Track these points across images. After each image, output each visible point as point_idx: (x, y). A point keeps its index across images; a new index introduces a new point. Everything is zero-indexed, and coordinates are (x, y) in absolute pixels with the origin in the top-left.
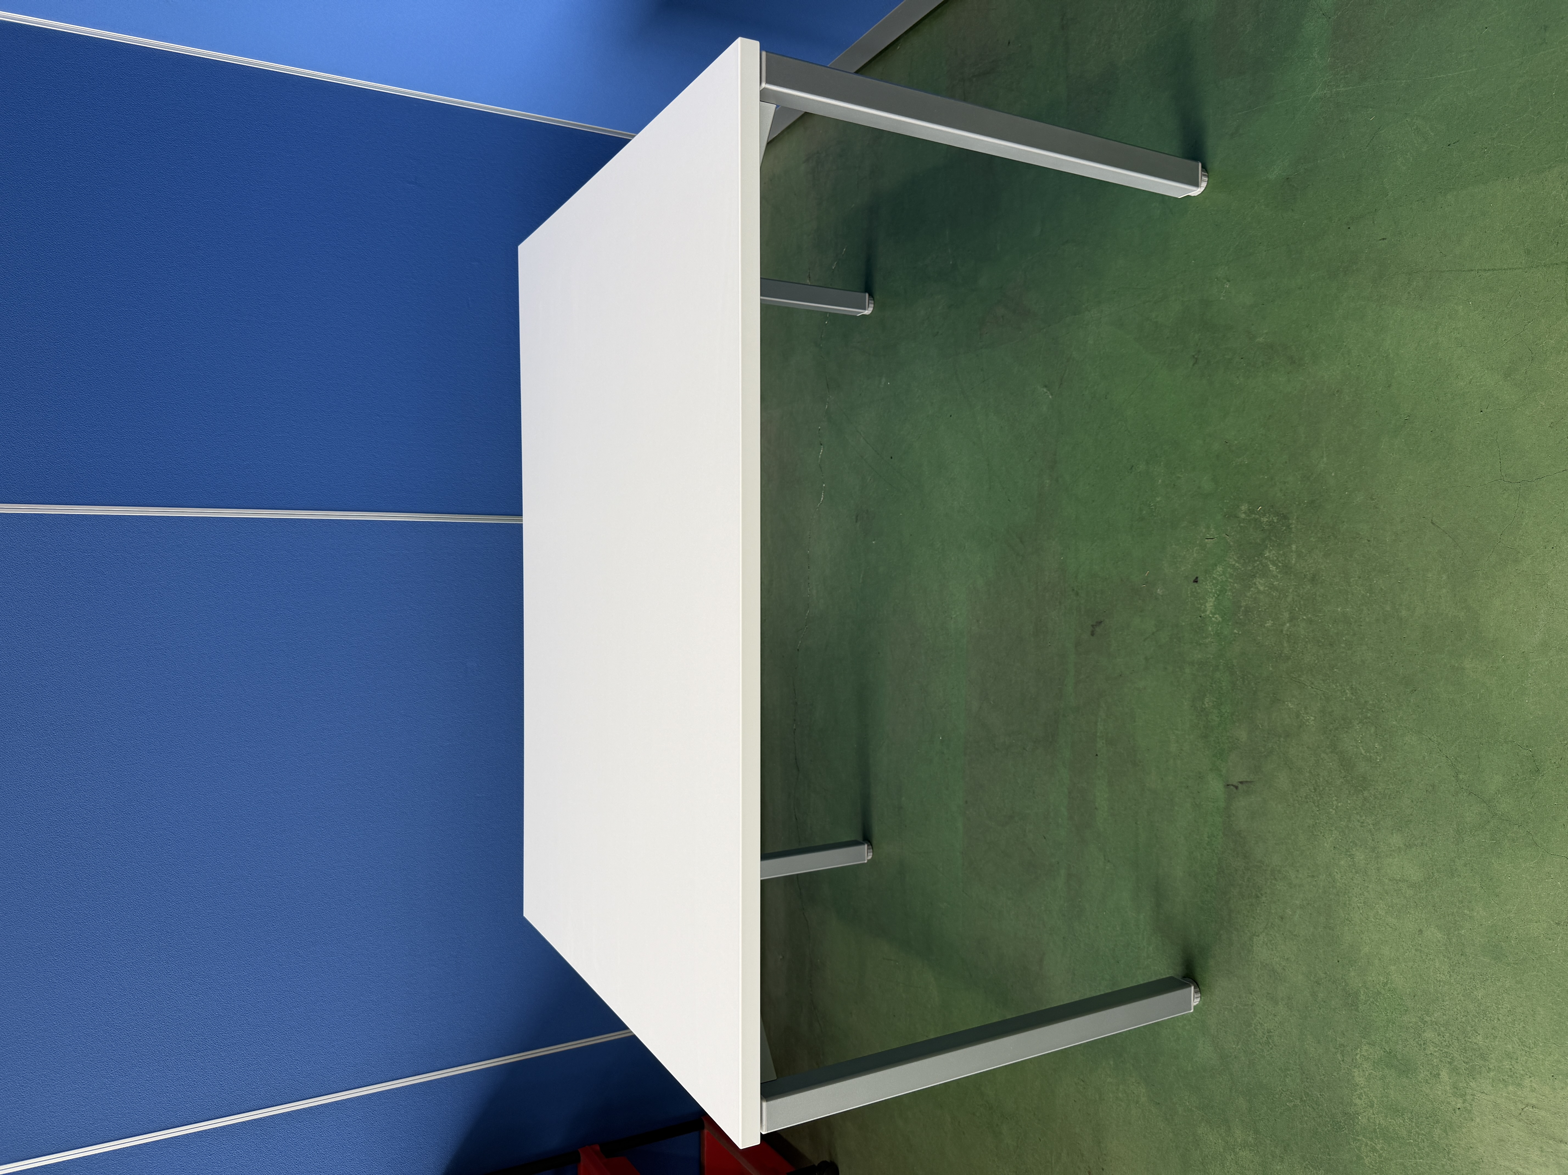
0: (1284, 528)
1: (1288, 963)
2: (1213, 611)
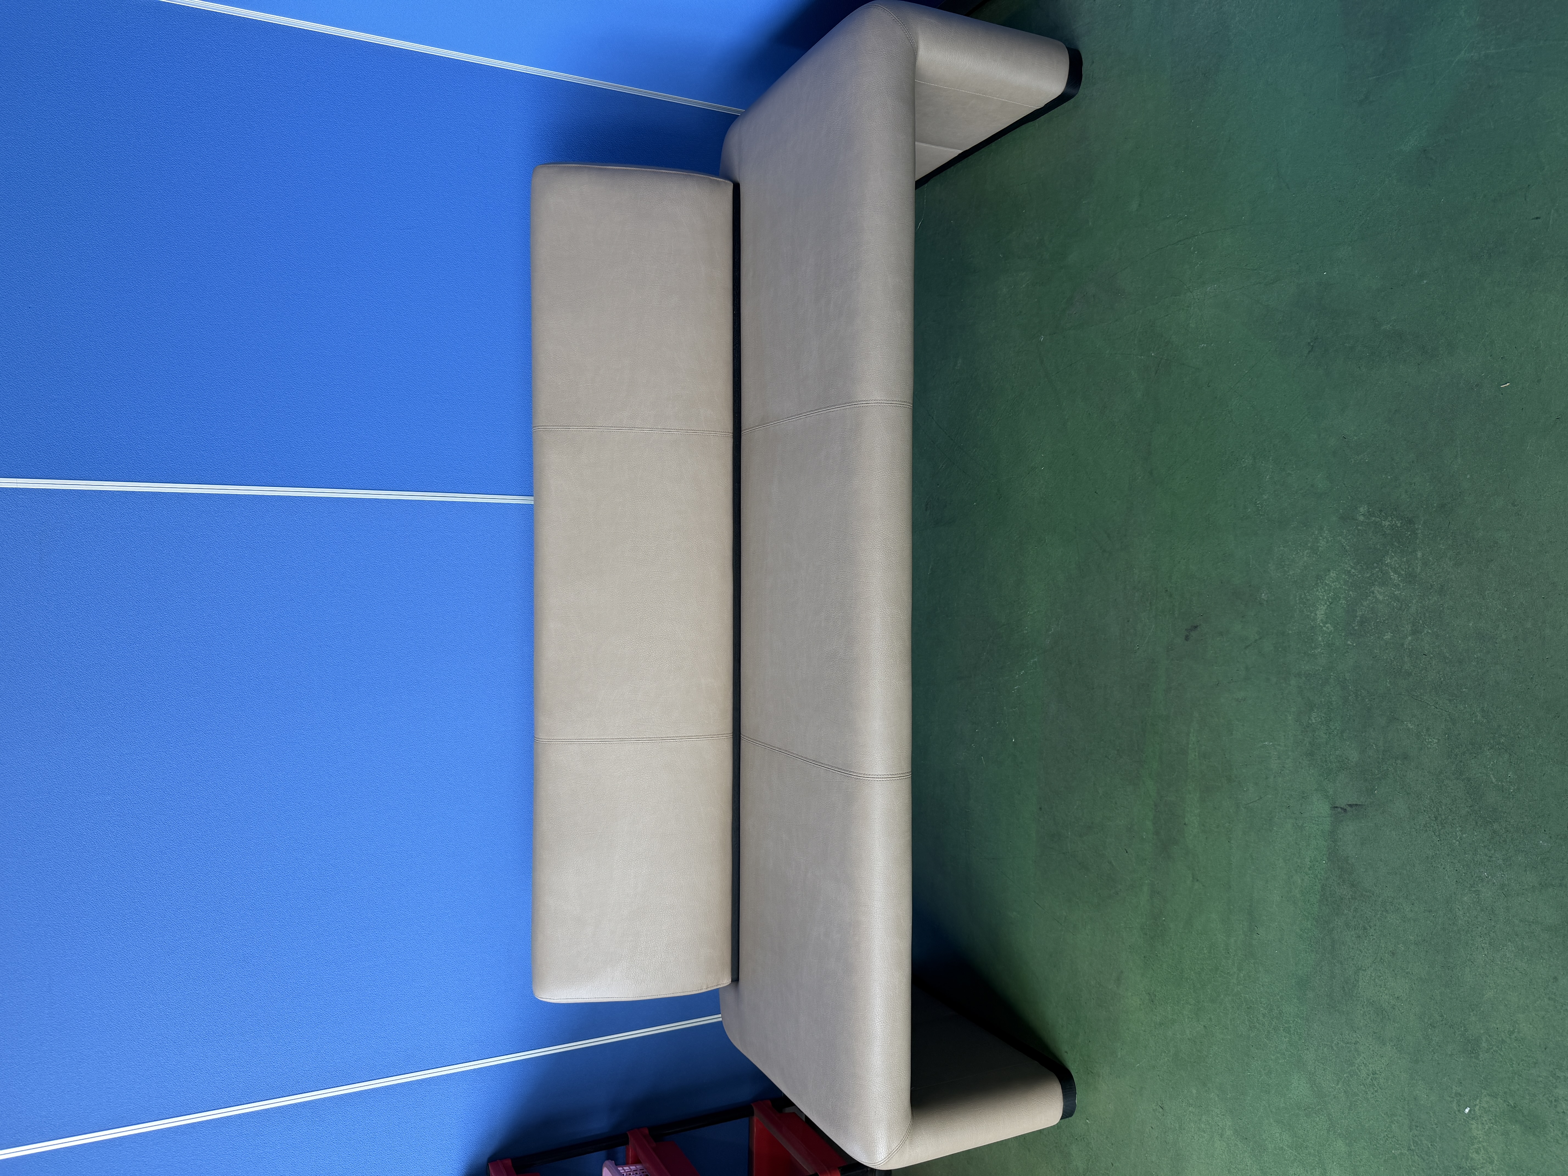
0: (1409, 533)
1: (1398, 1002)
2: (1324, 620)
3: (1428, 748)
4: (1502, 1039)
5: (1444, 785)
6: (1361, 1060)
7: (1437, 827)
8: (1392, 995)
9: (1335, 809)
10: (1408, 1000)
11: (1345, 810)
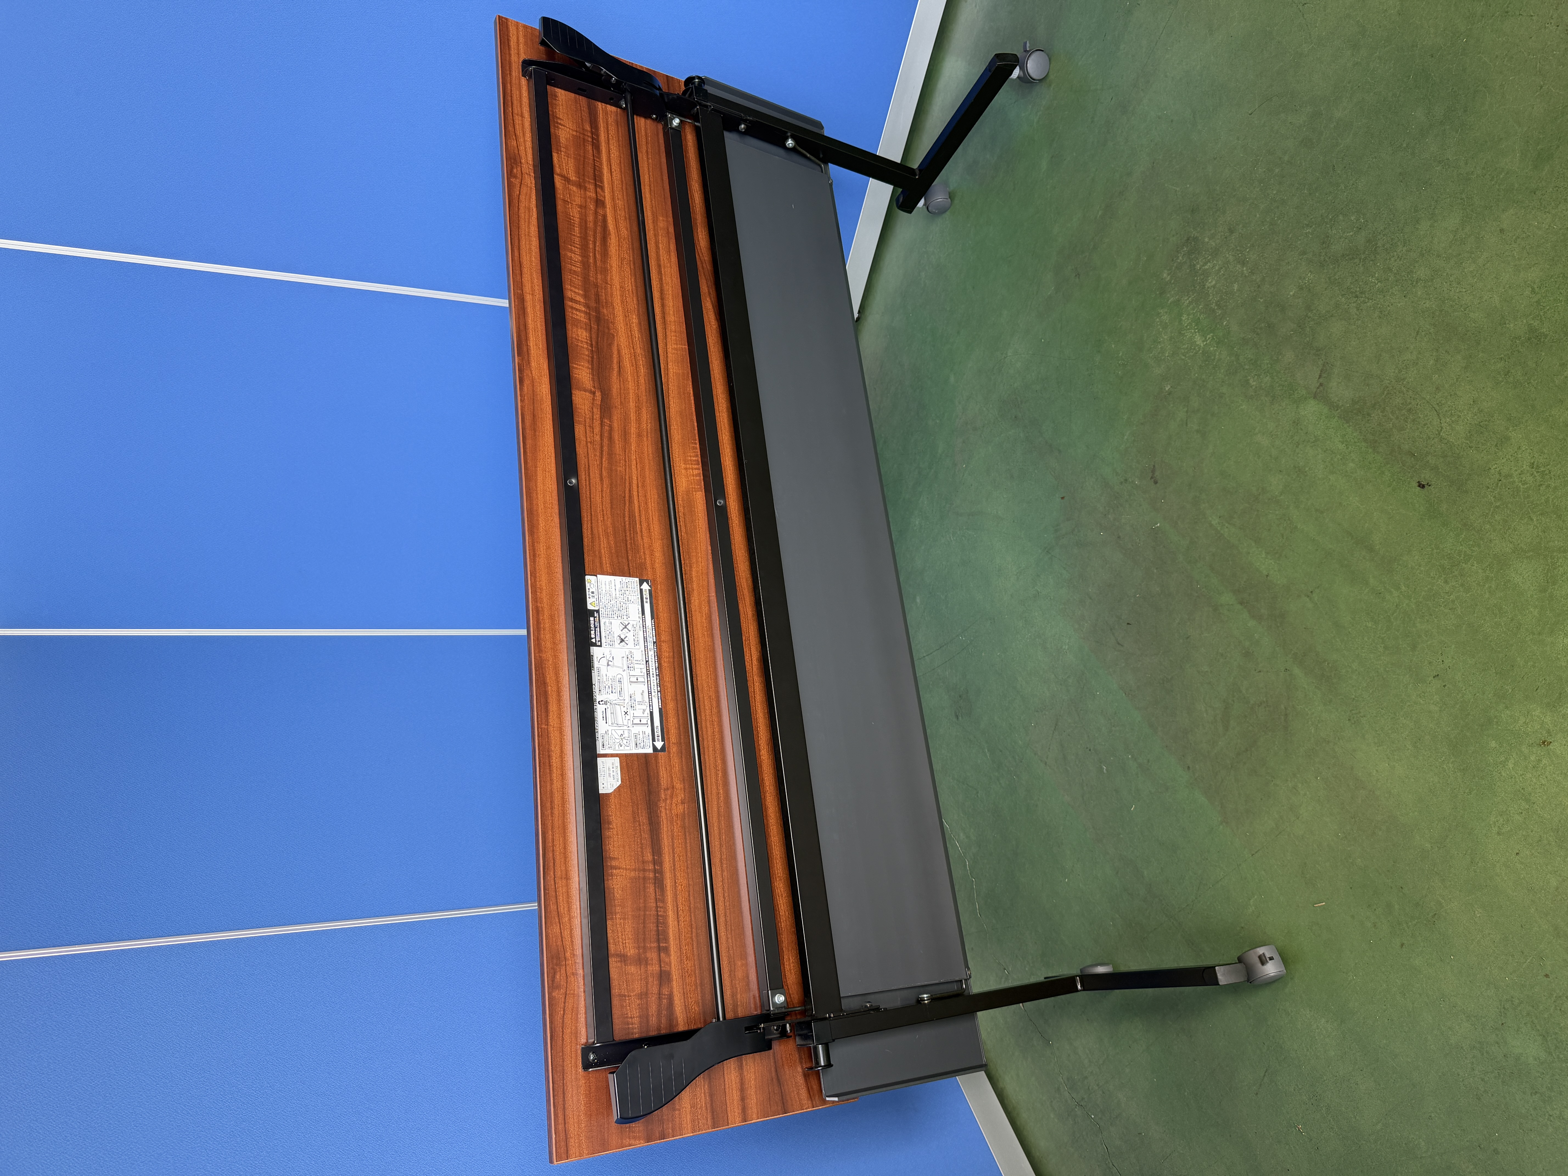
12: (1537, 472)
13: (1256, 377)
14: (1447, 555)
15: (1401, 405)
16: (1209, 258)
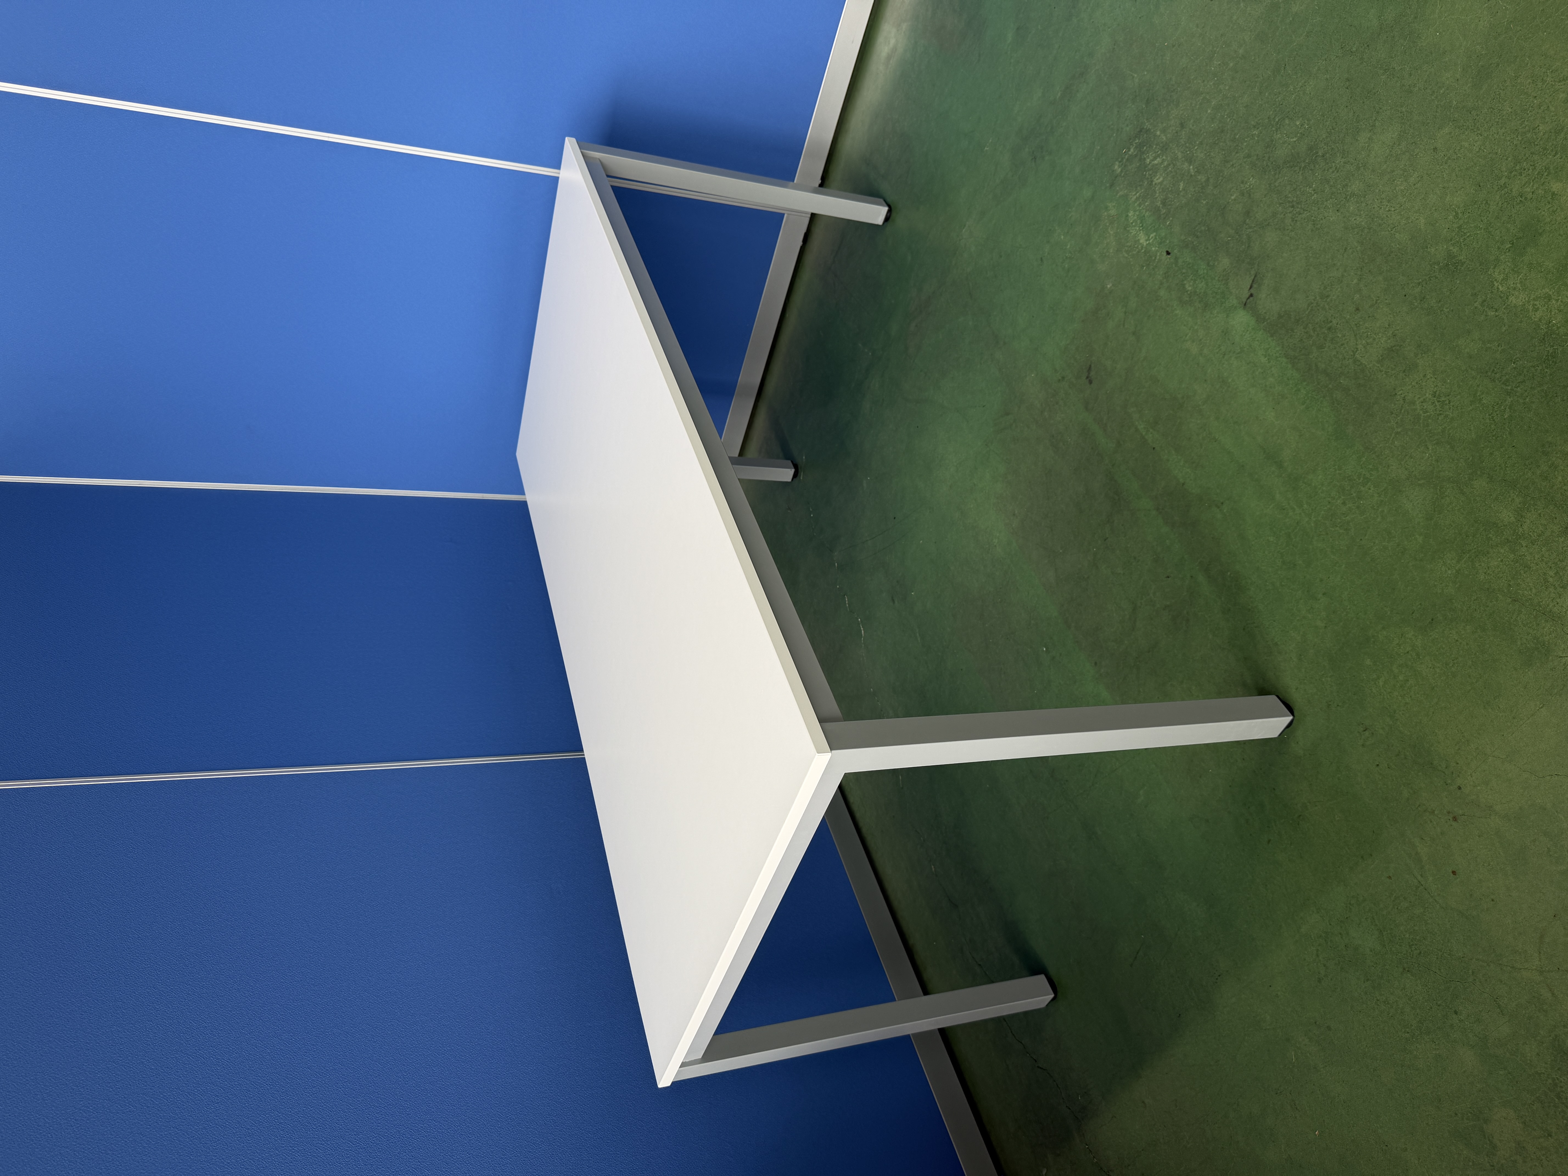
3: (1252, 189)
4: (1458, 227)
5: (1278, 186)
6: (1419, 403)
7: (1298, 210)
8: (1385, 331)
9: (1247, 304)
10: (1395, 314)
11: (1251, 295)
12: (1439, 401)
13: (1192, 282)
14: (1348, 477)
15: (1323, 323)
16: (1159, 153)
